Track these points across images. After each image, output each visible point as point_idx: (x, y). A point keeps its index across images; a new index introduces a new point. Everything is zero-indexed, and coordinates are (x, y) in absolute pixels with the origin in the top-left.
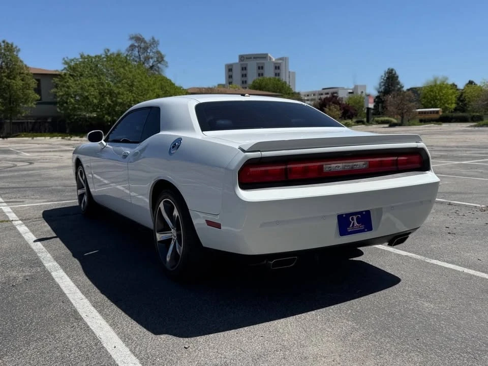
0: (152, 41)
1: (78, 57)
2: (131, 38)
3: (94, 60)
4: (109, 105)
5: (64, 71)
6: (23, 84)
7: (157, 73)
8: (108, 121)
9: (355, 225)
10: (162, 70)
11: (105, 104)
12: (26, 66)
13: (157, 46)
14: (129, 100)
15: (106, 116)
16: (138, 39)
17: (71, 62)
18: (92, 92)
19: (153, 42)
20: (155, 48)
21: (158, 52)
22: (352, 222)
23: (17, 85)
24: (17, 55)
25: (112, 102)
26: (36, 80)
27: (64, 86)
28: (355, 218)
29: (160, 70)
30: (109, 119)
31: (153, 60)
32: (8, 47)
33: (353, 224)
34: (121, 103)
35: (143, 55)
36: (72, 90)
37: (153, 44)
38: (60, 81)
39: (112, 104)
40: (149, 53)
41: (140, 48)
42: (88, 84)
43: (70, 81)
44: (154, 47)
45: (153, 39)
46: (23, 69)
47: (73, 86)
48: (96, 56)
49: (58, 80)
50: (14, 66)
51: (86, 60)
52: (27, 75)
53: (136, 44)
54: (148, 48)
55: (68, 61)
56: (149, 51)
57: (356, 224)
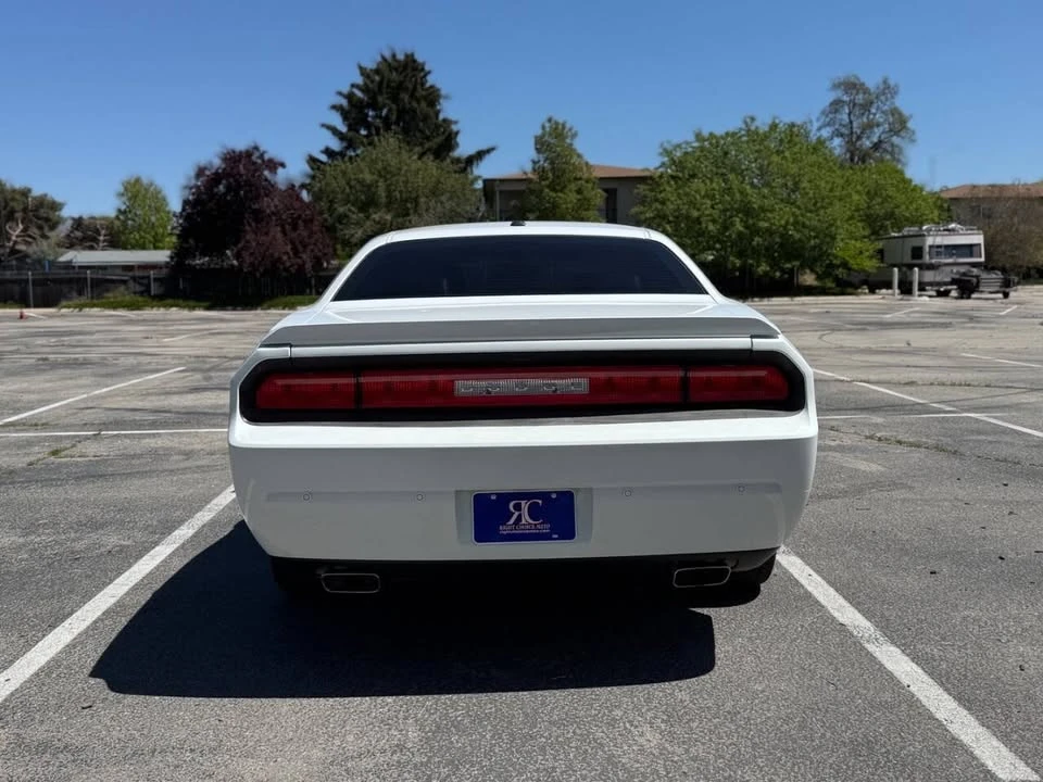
0: (882, 87)
1: (691, 138)
2: (836, 86)
3: (722, 142)
4: (740, 234)
5: (661, 170)
6: (579, 200)
7: (888, 157)
8: (734, 269)
9: (523, 522)
10: (901, 152)
11: (732, 234)
12: (587, 164)
13: (893, 97)
14: (783, 222)
15: (731, 258)
16: (851, 86)
17: (675, 150)
18: (706, 209)
19: (884, 89)
20: (888, 103)
21: (895, 112)
22: (517, 513)
23: (566, 203)
24: (571, 145)
25: (747, 227)
26: (606, 191)
27: (657, 200)
28: (525, 505)
29: (896, 150)
30: (738, 263)
31: (881, 129)
32: (556, 129)
33: (519, 518)
34: (768, 230)
35: (860, 120)
36: (671, 207)
37: (884, 94)
38: (652, 190)
39: (747, 232)
40: (875, 114)
41: (855, 105)
42: (703, 193)
43: (668, 189)
44: (887, 100)
45: (885, 82)
46: (581, 170)
47: (673, 199)
48: (727, 134)
49: (646, 187)
50: (564, 166)
51: (706, 143)
52: (587, 181)
53: (846, 98)
54: (872, 103)
55: (669, 148)
56: (873, 111)
57: (526, 518)
